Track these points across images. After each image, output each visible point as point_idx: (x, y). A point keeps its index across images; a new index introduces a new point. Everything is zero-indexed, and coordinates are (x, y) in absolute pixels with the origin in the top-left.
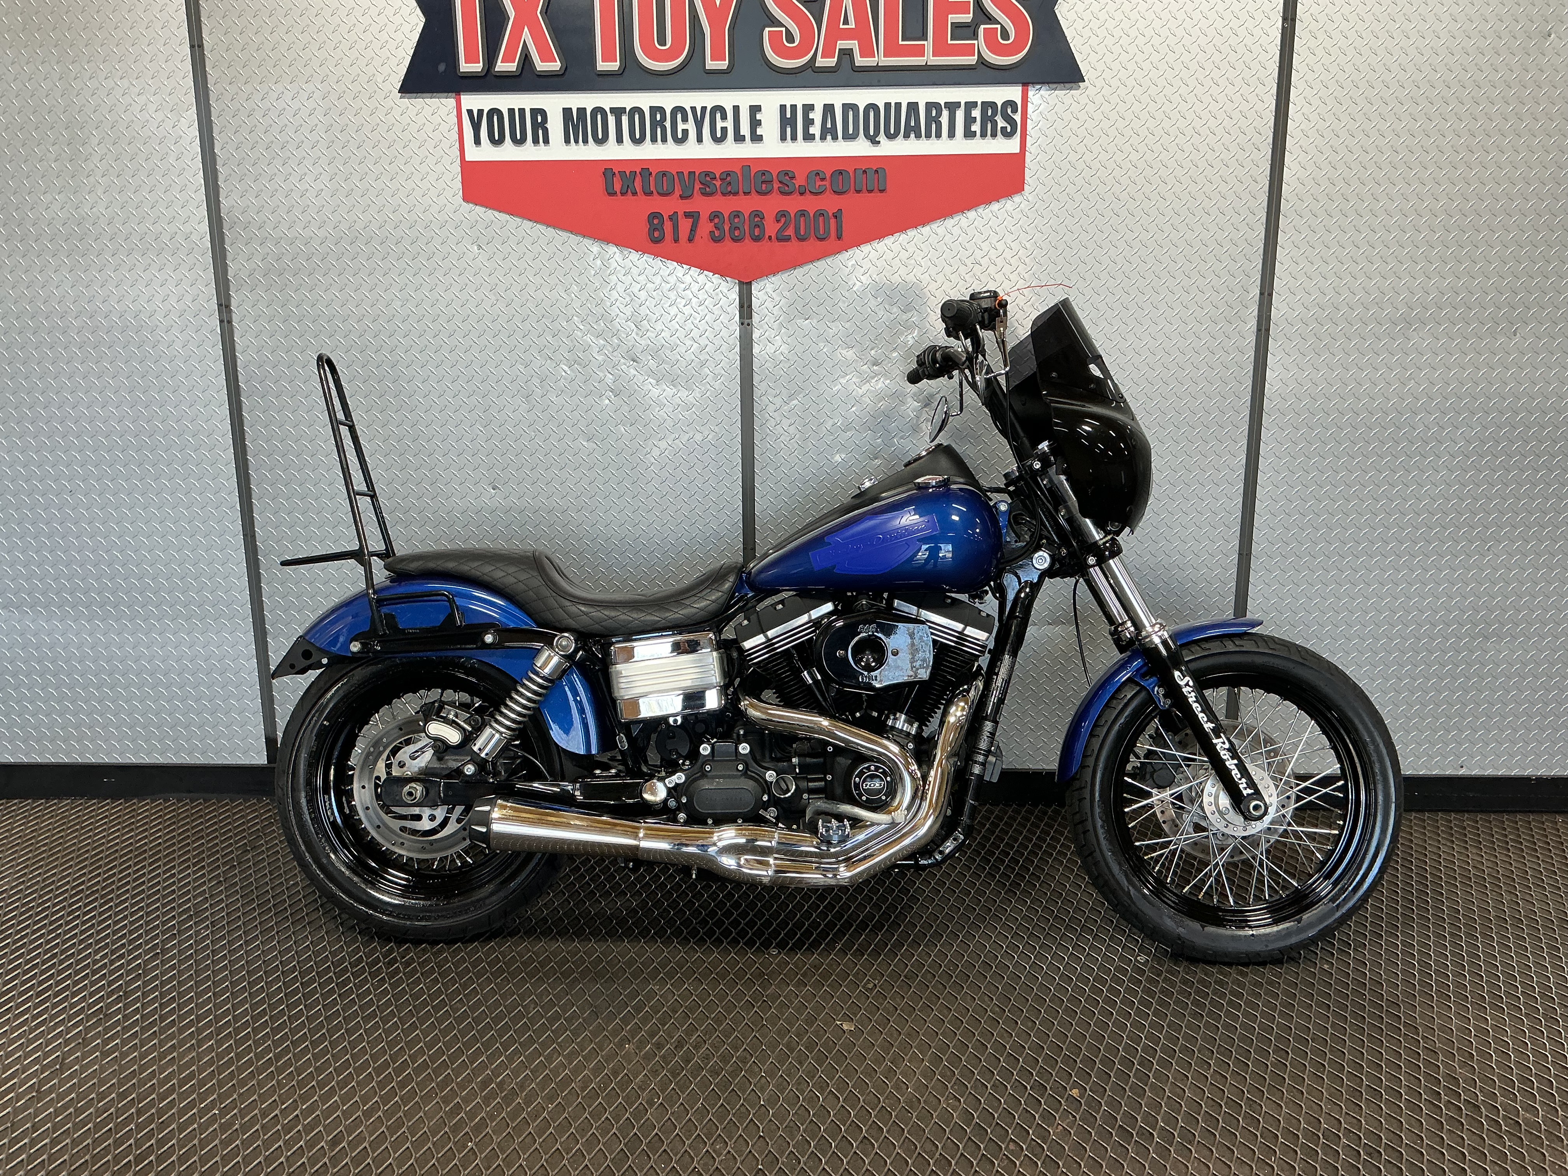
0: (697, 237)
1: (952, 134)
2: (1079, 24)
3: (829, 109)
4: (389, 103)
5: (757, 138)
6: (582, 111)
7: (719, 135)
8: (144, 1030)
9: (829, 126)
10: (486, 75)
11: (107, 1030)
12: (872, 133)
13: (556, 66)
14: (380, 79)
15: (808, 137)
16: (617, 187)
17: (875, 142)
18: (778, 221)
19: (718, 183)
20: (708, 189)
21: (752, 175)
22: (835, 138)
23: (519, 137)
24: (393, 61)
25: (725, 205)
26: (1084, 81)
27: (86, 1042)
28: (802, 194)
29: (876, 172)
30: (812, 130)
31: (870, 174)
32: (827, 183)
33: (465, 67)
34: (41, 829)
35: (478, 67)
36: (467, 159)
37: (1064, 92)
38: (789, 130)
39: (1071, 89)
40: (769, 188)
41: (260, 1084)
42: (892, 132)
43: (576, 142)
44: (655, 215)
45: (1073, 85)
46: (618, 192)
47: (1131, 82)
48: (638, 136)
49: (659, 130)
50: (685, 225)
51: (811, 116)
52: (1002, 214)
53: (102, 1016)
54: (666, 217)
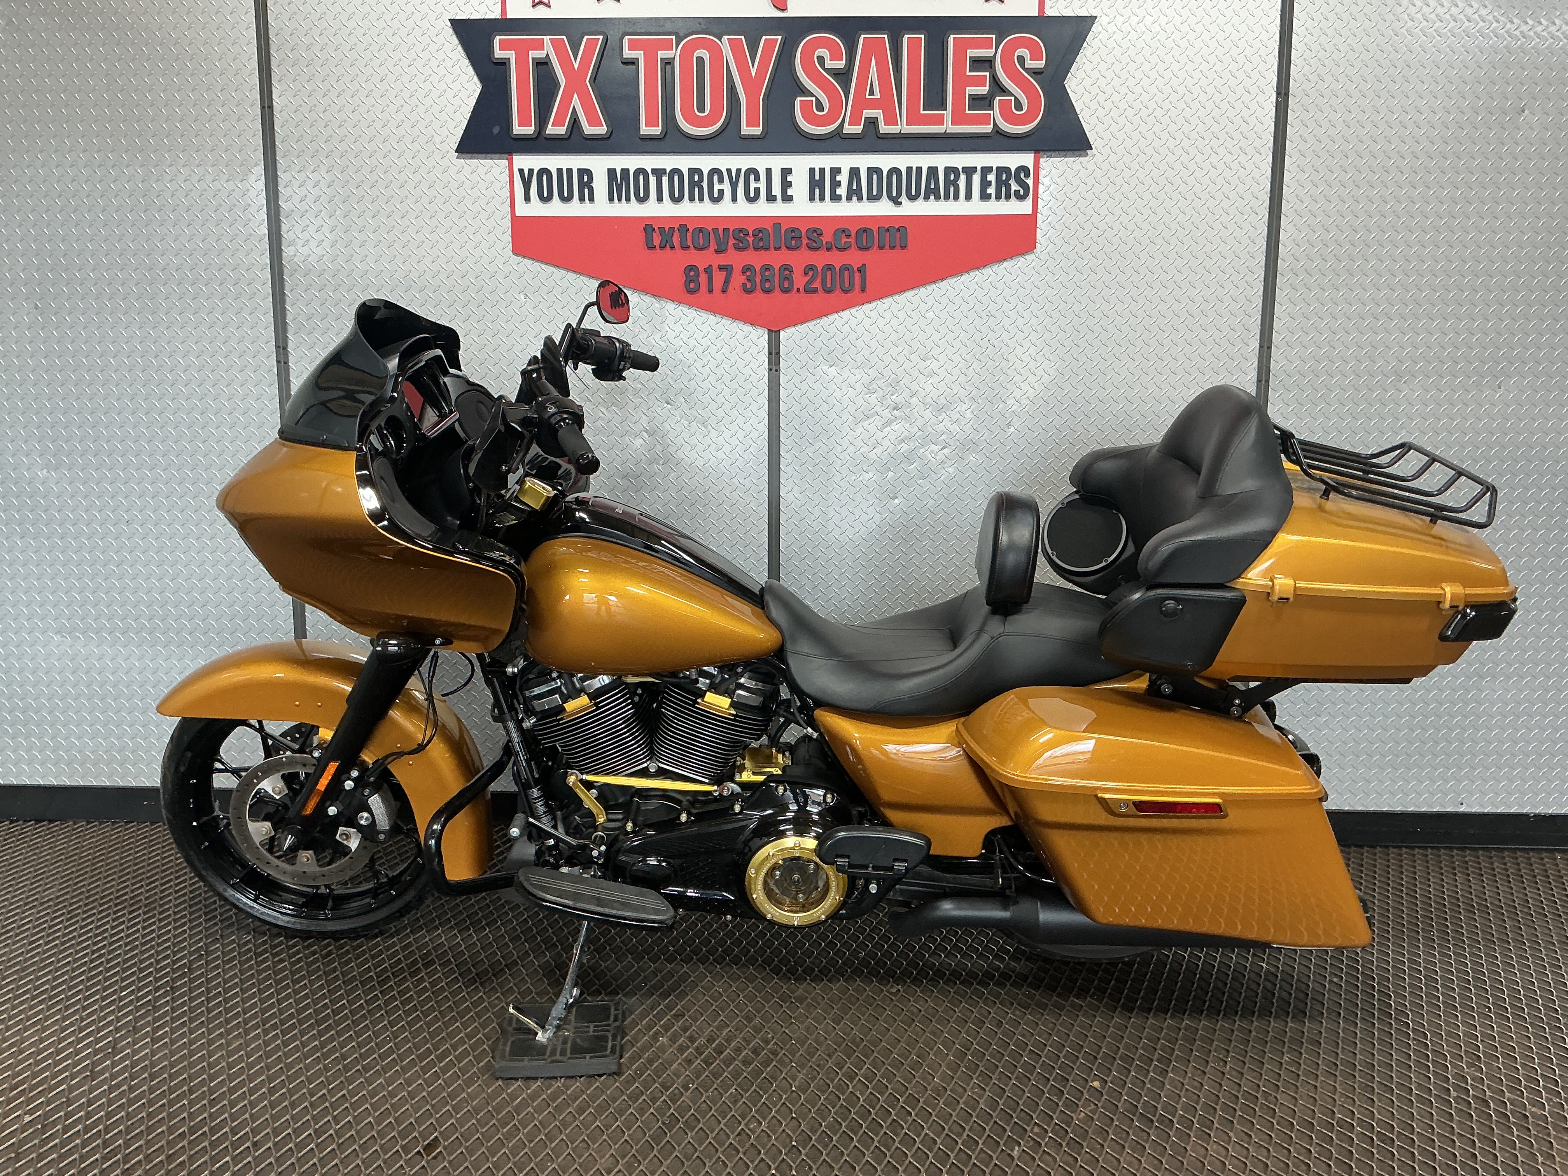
0: (730, 289)
1: (968, 197)
2: (1087, 98)
3: (854, 173)
4: (445, 162)
5: (787, 198)
6: (625, 172)
7: (752, 195)
8: (191, 1020)
9: (855, 187)
10: (537, 138)
11: (155, 1020)
12: (894, 195)
13: (602, 130)
14: (437, 139)
15: (836, 198)
16: (657, 242)
17: (898, 203)
18: (806, 274)
19: (750, 239)
20: (741, 245)
21: (783, 233)
22: (860, 199)
23: (566, 195)
24: (451, 125)
25: (757, 260)
26: (1091, 149)
27: (136, 1030)
28: (828, 249)
29: (898, 229)
30: (838, 192)
31: (892, 231)
32: (852, 240)
33: (518, 129)
34: (83, 847)
35: (530, 130)
36: (517, 214)
37: (1073, 159)
38: (817, 191)
39: (1080, 156)
41: (308, 1068)
42: (913, 194)
43: (620, 200)
44: (692, 268)
45: (1081, 152)
46: (658, 247)
47: (1135, 151)
48: (677, 195)
49: (696, 190)
50: (719, 277)
51: (838, 178)
52: (1015, 270)
53: (150, 1008)
54: (701, 270)
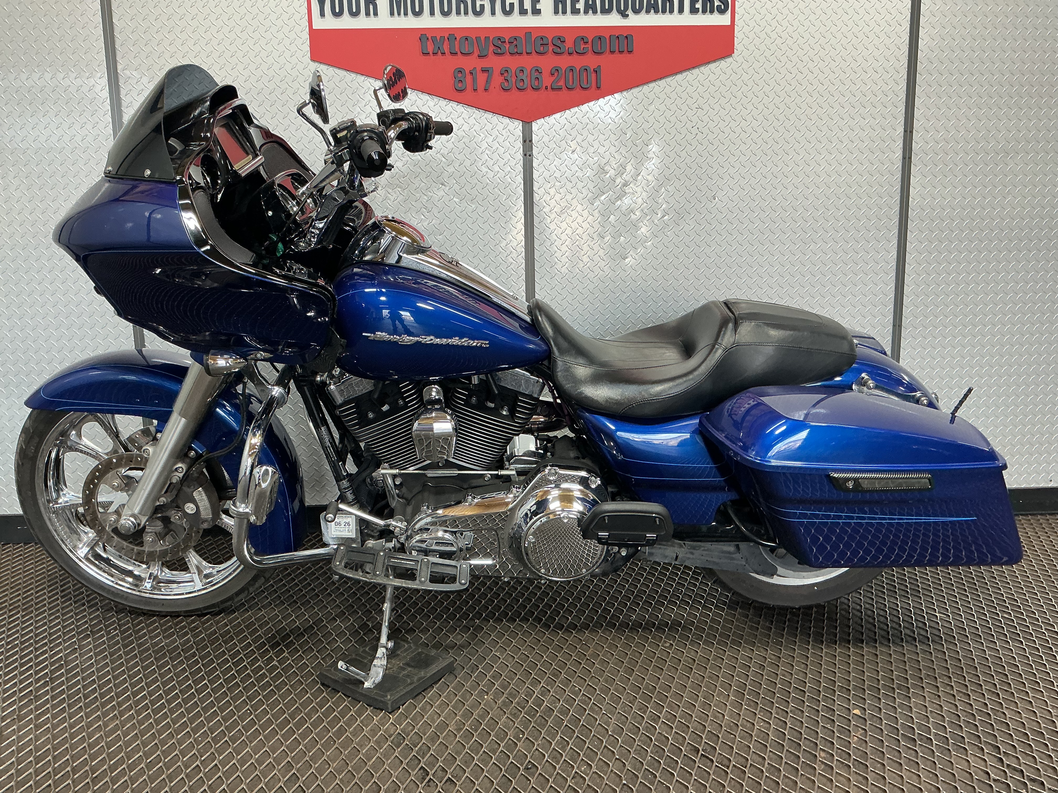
0: (491, 88)
1: (681, 10)
5: (537, 12)
7: (508, 9)
9: (591, 3)
11: (37, 709)
12: (622, 9)
15: (575, 11)
16: (430, 50)
17: (625, 16)
18: (552, 74)
19: (507, 46)
20: (499, 50)
21: (533, 40)
22: (595, 12)
23: (354, 11)
25: (513, 63)
27: (20, 718)
28: (570, 54)
29: (626, 37)
30: (578, 6)
31: (622, 39)
32: (589, 46)
36: (314, 28)
38: (560, 6)
40: (545, 50)
42: (637, 8)
43: (399, 14)
44: (459, 71)
46: (431, 54)
48: (446, 10)
50: (482, 78)
52: (718, 71)
53: (32, 697)
54: (467, 72)
